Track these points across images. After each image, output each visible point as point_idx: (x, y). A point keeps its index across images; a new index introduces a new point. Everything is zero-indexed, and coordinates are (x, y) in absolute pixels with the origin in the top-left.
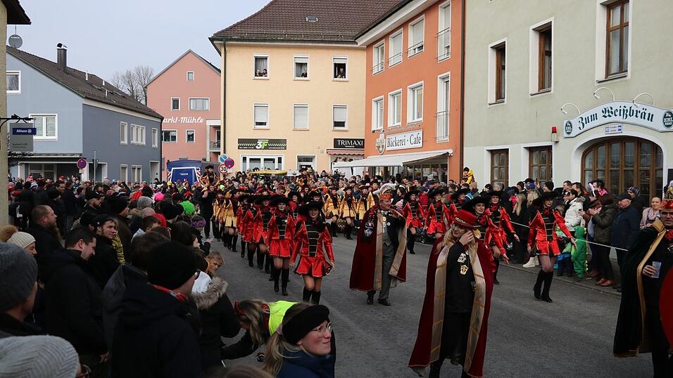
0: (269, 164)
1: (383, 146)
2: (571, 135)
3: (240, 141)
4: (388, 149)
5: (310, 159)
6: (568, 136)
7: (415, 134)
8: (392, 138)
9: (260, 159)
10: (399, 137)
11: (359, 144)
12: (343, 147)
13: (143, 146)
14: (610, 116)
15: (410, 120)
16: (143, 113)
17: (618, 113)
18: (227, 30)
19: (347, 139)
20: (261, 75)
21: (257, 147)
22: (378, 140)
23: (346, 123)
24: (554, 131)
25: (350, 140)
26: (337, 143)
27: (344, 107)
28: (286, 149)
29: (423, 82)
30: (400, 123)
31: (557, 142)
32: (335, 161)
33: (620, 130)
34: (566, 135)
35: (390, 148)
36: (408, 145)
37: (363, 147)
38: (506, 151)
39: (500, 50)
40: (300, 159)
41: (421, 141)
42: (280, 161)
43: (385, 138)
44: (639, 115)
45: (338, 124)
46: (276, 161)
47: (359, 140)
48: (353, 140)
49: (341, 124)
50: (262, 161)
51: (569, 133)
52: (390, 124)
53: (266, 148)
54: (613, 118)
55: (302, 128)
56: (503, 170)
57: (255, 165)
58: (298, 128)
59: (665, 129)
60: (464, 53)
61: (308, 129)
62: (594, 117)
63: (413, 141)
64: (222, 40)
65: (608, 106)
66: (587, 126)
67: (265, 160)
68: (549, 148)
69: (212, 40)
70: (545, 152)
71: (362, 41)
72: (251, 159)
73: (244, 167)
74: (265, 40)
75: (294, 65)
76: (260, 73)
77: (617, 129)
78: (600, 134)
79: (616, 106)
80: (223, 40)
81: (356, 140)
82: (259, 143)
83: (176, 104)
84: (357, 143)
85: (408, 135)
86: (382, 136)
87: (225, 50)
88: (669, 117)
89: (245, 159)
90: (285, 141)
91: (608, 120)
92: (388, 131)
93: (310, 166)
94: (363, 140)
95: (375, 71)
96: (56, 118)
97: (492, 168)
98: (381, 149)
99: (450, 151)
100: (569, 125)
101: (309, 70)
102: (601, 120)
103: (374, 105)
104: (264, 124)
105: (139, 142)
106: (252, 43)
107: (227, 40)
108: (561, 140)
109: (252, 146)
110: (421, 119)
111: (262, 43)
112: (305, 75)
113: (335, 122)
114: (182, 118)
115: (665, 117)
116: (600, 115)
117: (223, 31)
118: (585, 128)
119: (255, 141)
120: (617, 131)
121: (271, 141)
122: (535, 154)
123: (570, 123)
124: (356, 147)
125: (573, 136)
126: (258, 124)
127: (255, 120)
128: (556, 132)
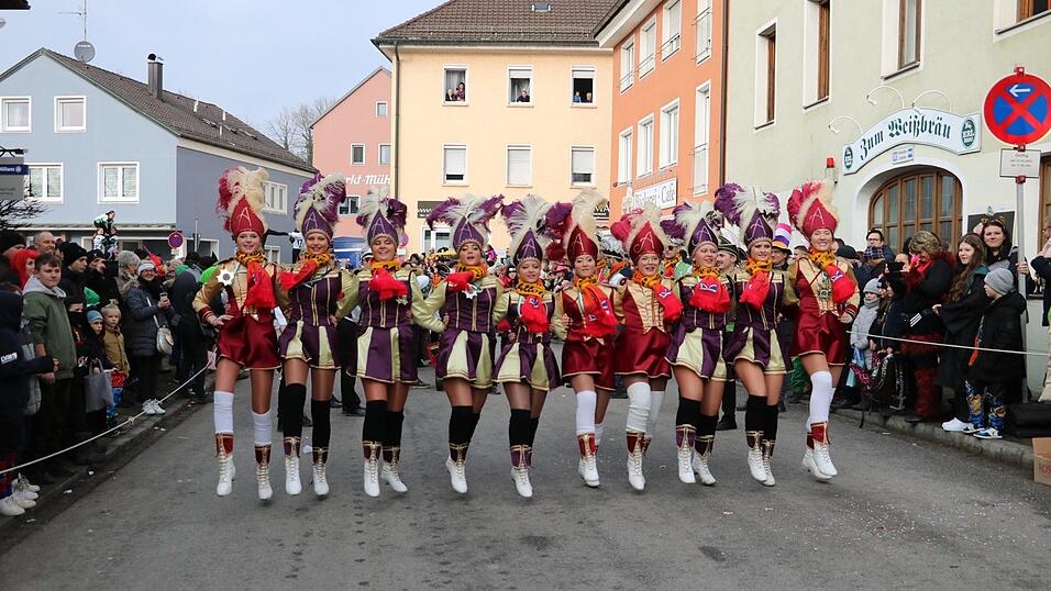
2: (853, 169)
3: (421, 205)
6: (847, 171)
7: (668, 185)
8: (641, 194)
10: (650, 192)
13: (282, 215)
14: (898, 134)
15: (664, 162)
16: (282, 163)
17: (907, 128)
18: (402, 27)
20: (455, 98)
22: (624, 200)
23: (592, 177)
24: (830, 164)
27: (590, 150)
29: (678, 99)
30: (651, 169)
33: (910, 156)
34: (845, 170)
39: (770, 36)
41: (675, 196)
43: (633, 195)
44: (933, 128)
45: (580, 177)
49: (587, 178)
51: (848, 167)
52: (639, 172)
54: (903, 137)
55: (523, 183)
57: (443, 243)
58: (514, 183)
59: (964, 149)
60: (727, 47)
61: (531, 185)
62: (879, 137)
63: (665, 196)
64: (392, 43)
65: (894, 118)
66: (872, 153)
69: (376, 43)
71: (605, 38)
72: (438, 235)
73: (426, 246)
74: (460, 42)
75: (508, 84)
76: (455, 95)
77: (906, 155)
78: (886, 165)
79: (905, 116)
80: (393, 41)
83: (358, 154)
85: (659, 187)
86: (629, 192)
87: (398, 59)
88: (968, 129)
89: (428, 234)
91: (896, 140)
92: (637, 184)
95: (623, 87)
96: (138, 167)
100: (849, 153)
101: (532, 90)
102: (888, 142)
103: (622, 141)
104: (460, 177)
105: (276, 209)
106: (440, 47)
107: (399, 43)
108: (841, 178)
111: (457, 47)
112: (527, 99)
113: (574, 174)
114: (368, 177)
115: (964, 130)
116: (887, 132)
117: (395, 29)
118: (870, 156)
120: (908, 159)
123: (850, 150)
125: (855, 170)
126: (450, 177)
127: (445, 171)
128: (833, 166)
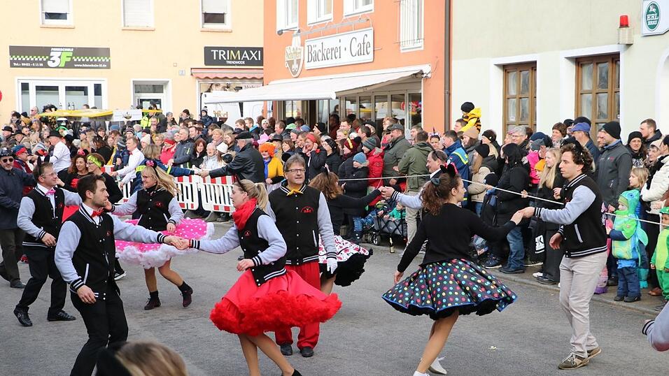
0: (78, 98)
1: (298, 61)
2: (657, 31)
3: (14, 50)
4: (308, 66)
5: (158, 88)
6: (650, 32)
7: (359, 36)
8: (316, 44)
9: (56, 88)
10: (330, 42)
11: (253, 57)
12: (223, 62)
15: (349, 8)
19: (230, 49)
21: (50, 63)
22: (289, 50)
23: (227, 18)
24: (624, 23)
25: (235, 50)
26: (211, 56)
28: (108, 67)
30: (331, 16)
31: (629, 45)
32: (209, 91)
34: (647, 31)
35: (313, 65)
36: (346, 59)
37: (261, 63)
38: (532, 66)
40: (139, 88)
41: (371, 50)
42: (98, 90)
43: (303, 45)
45: (212, 18)
46: (91, 91)
47: (254, 49)
48: (242, 50)
50: (62, 90)
51: (653, 27)
52: (312, 18)
53: (69, 65)
55: (140, 26)
56: (527, 102)
57: (48, 99)
58: (132, 25)
61: (152, 26)
63: (355, 49)
67: (69, 89)
68: (614, 58)
70: (607, 66)
72: (39, 89)
73: (25, 103)
81: (248, 49)
82: (55, 55)
84: (250, 55)
85: (345, 39)
86: (296, 41)
89: (25, 87)
90: (106, 52)
92: (308, 32)
93: (158, 101)
94: (261, 49)
97: (506, 99)
98: (295, 66)
99: (426, 69)
100: (654, 11)
104: (63, 16)
108: (637, 40)
109: (39, 62)
110: (371, 6)
113: (206, 14)
119: (46, 51)
121: (79, 52)
122: (587, 69)
123: (655, 6)
124: (248, 63)
125: (662, 31)
126: (51, 16)
127: (42, 10)
128: (627, 26)
